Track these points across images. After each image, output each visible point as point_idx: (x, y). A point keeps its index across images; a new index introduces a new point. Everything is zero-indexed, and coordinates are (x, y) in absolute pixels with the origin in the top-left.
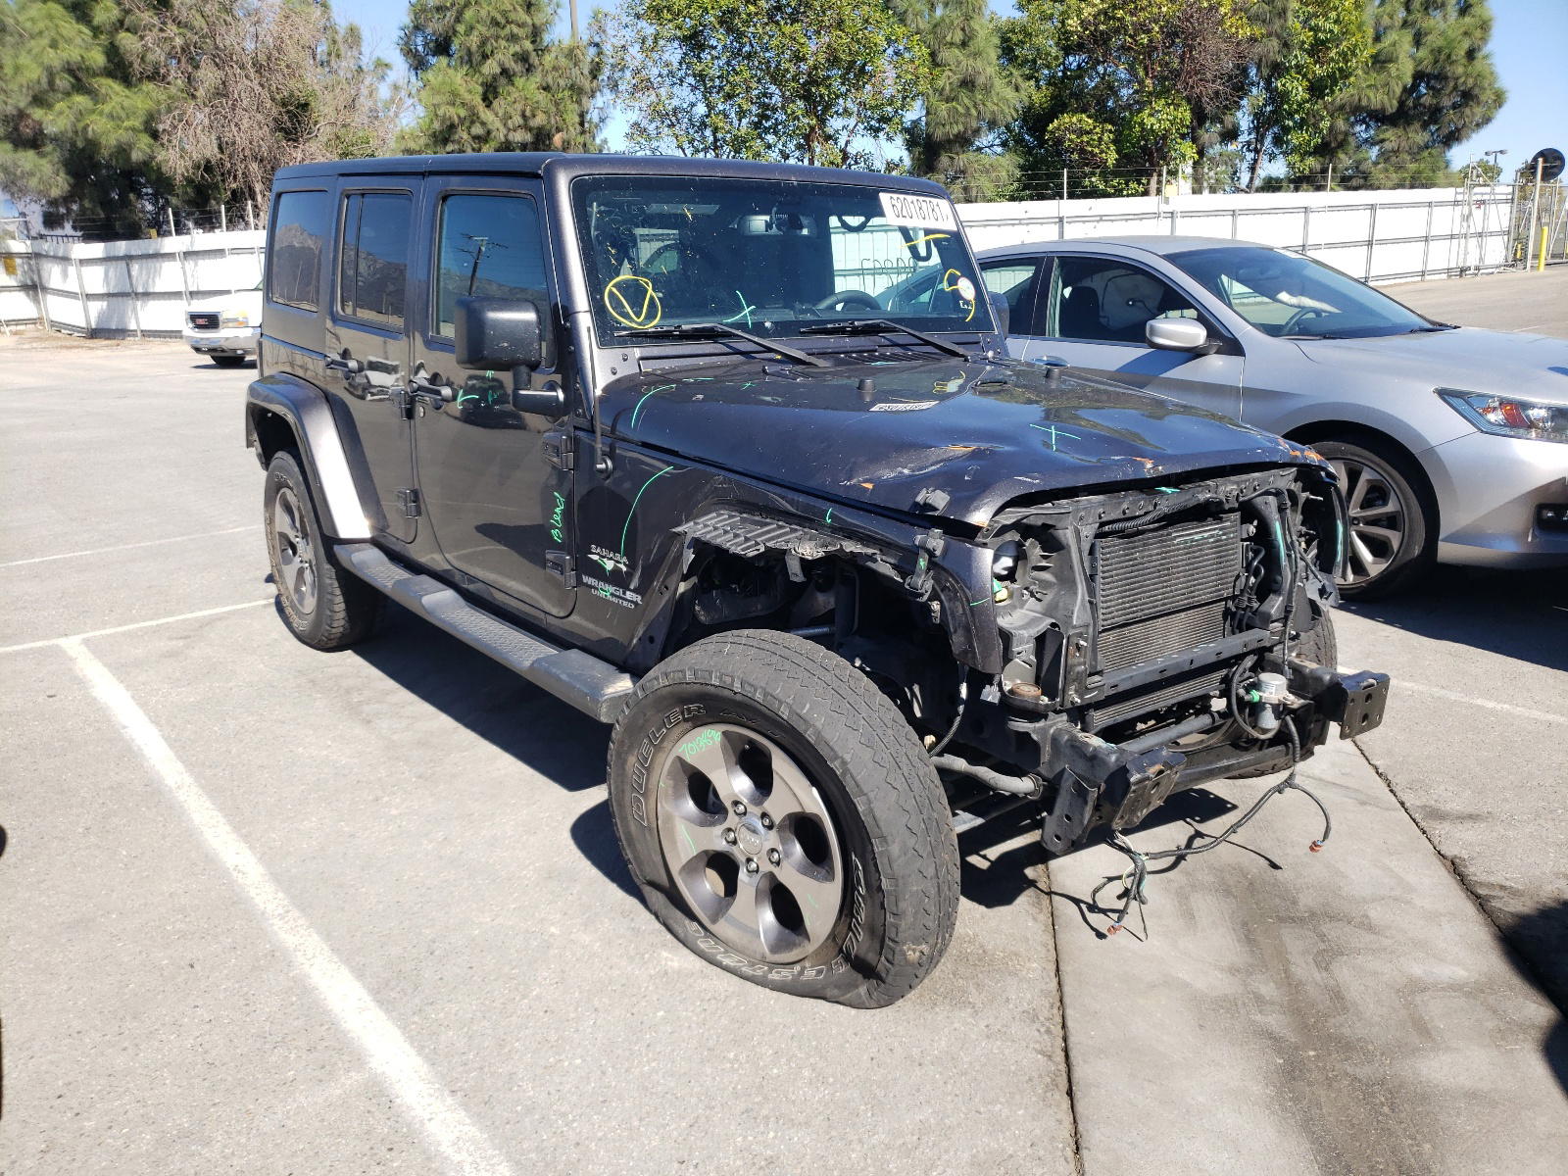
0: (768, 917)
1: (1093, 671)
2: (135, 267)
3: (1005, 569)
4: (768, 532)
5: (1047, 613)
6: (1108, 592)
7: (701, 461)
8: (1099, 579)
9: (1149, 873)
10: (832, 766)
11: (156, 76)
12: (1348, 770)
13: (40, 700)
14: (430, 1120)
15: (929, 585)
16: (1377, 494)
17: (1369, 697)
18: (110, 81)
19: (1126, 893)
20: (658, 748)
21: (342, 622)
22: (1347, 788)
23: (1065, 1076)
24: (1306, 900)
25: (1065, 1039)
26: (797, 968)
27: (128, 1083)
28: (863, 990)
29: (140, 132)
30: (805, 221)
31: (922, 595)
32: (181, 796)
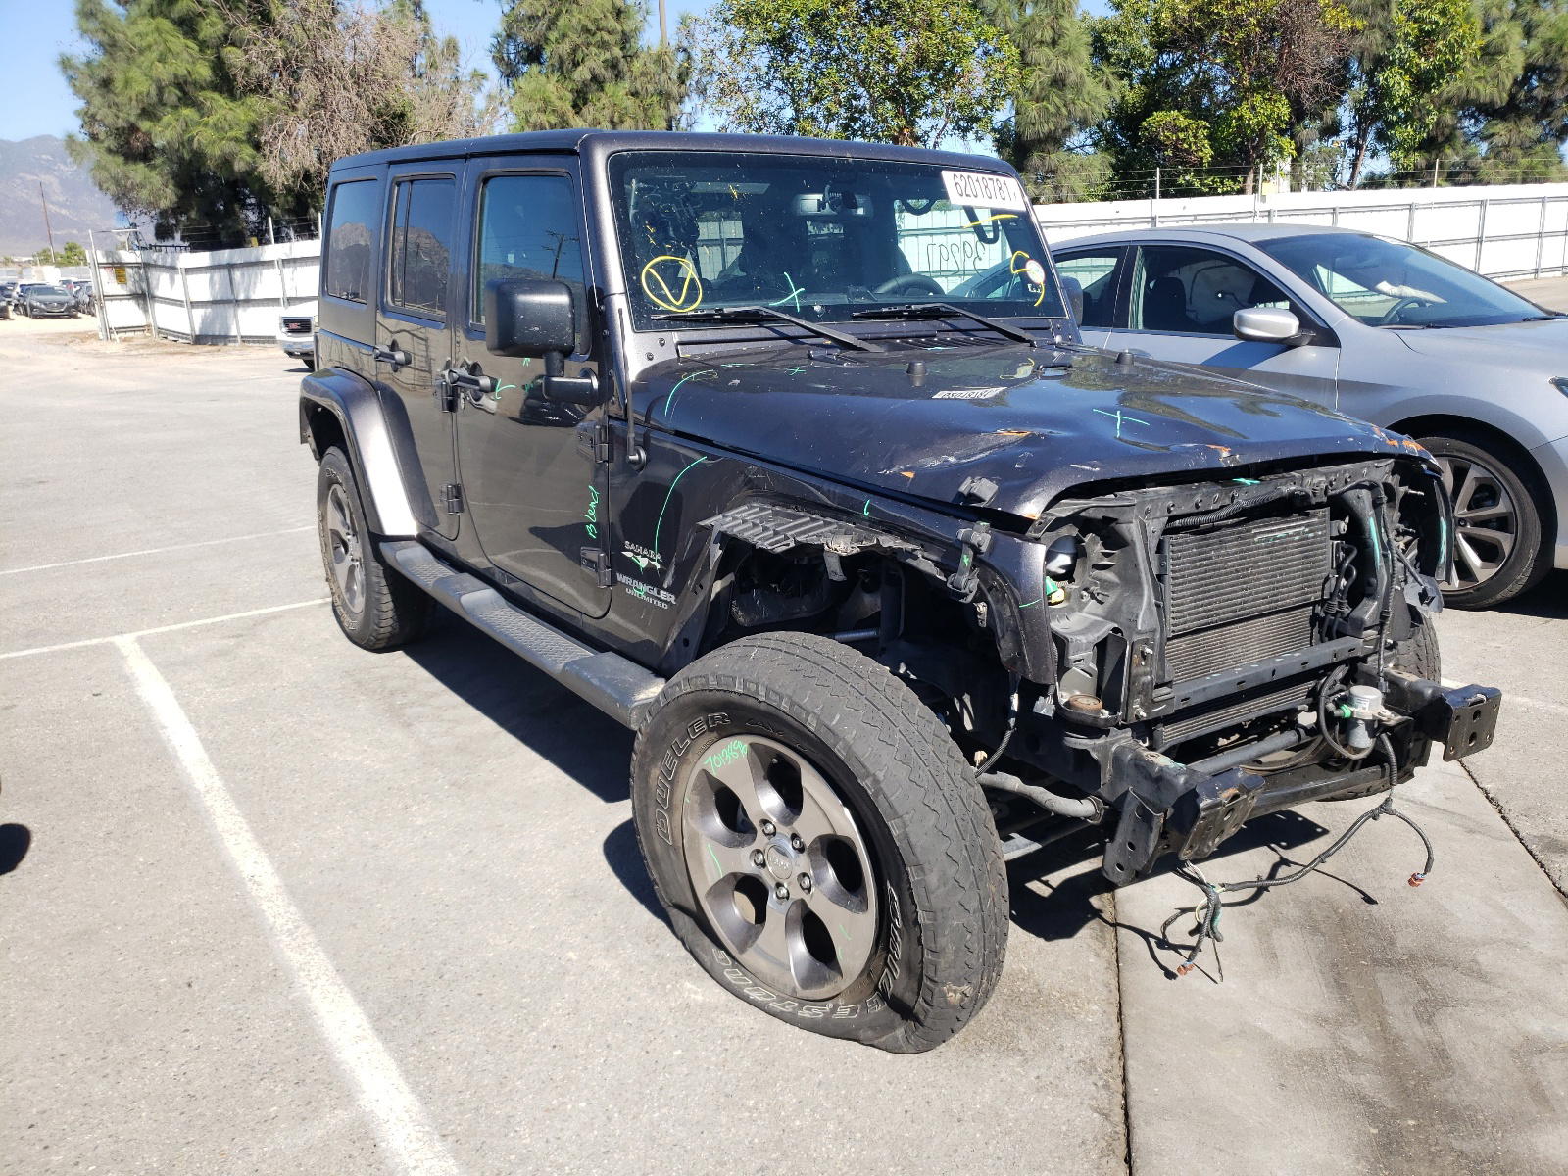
0: (799, 947)
1: (1160, 682)
2: (237, 274)
3: (1062, 567)
4: (801, 525)
5: (1108, 617)
6: (1180, 594)
7: (735, 450)
8: (1168, 579)
9: (1224, 905)
10: (863, 784)
11: (259, 88)
12: (1453, 794)
13: (85, 699)
14: (415, 1168)
15: (974, 584)
16: (1486, 493)
17: (1477, 714)
18: (216, 96)
19: (1197, 930)
20: (683, 760)
21: (390, 622)
22: (1454, 814)
23: (1123, 1139)
24: (1405, 941)
25: (1125, 1096)
26: (830, 1005)
27: (103, 1114)
28: (900, 1032)
29: (243, 142)
30: (860, 199)
31: (966, 595)
32: (208, 800)
